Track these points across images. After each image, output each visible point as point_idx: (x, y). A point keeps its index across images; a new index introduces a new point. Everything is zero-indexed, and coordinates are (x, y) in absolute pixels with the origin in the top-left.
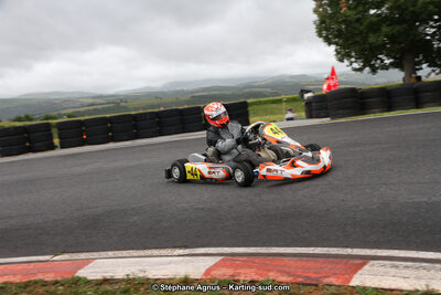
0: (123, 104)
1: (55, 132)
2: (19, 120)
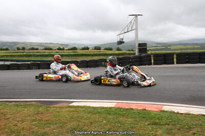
0: (169, 47)
1: (175, 56)
2: (129, 50)
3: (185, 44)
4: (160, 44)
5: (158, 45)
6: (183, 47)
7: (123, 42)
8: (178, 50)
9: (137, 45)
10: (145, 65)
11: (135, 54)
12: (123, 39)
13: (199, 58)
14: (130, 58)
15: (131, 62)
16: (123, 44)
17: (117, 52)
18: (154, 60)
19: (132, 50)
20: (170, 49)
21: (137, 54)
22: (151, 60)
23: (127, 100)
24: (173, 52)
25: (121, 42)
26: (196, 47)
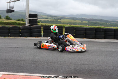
3: (74, 19)
4: (50, 16)
5: (49, 17)
6: (72, 21)
7: (13, 11)
8: (67, 24)
9: (27, 15)
10: (35, 37)
11: (25, 24)
12: (13, 8)
13: (85, 33)
14: (20, 28)
15: (20, 33)
16: (12, 13)
17: (6, 21)
18: (44, 32)
19: (23, 20)
20: (60, 23)
21: (27, 24)
22: (41, 32)
23: (14, 72)
24: (63, 25)
25: (11, 11)
26: (84, 22)
